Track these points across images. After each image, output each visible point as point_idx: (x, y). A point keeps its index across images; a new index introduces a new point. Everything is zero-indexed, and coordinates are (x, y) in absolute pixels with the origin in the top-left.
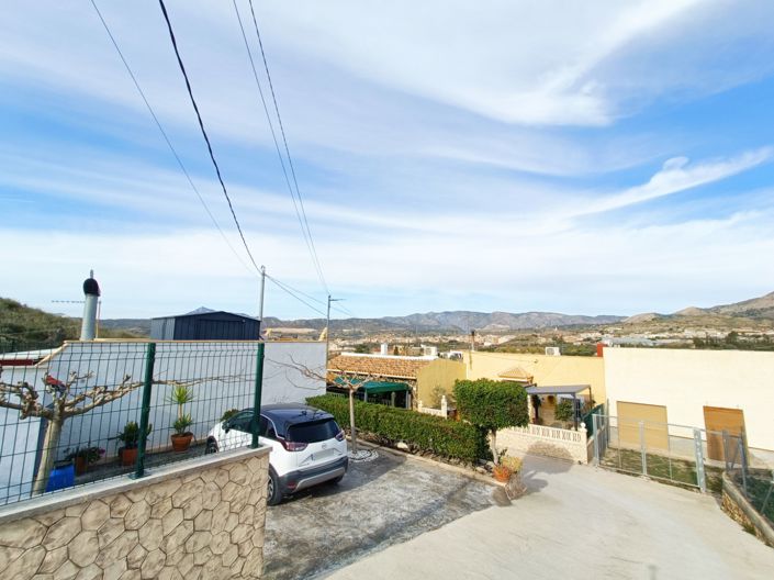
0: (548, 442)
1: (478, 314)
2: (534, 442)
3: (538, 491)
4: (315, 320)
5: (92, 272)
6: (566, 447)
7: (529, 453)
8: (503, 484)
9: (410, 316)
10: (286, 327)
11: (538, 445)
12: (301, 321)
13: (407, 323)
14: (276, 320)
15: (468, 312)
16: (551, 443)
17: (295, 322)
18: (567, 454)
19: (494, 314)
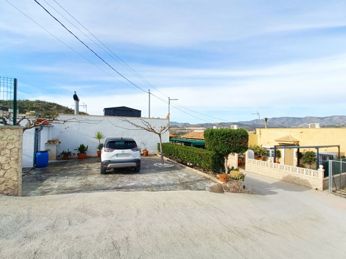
0: (295, 175)
1: (294, 118)
2: (286, 175)
3: (264, 195)
4: (205, 124)
5: (75, 92)
6: (307, 179)
7: (282, 180)
8: (222, 183)
9: (252, 121)
10: (193, 127)
11: (288, 177)
12: (199, 124)
13: (251, 124)
14: (189, 124)
15: (288, 118)
16: (297, 176)
17: (196, 125)
18: (308, 183)
19: (305, 118)
